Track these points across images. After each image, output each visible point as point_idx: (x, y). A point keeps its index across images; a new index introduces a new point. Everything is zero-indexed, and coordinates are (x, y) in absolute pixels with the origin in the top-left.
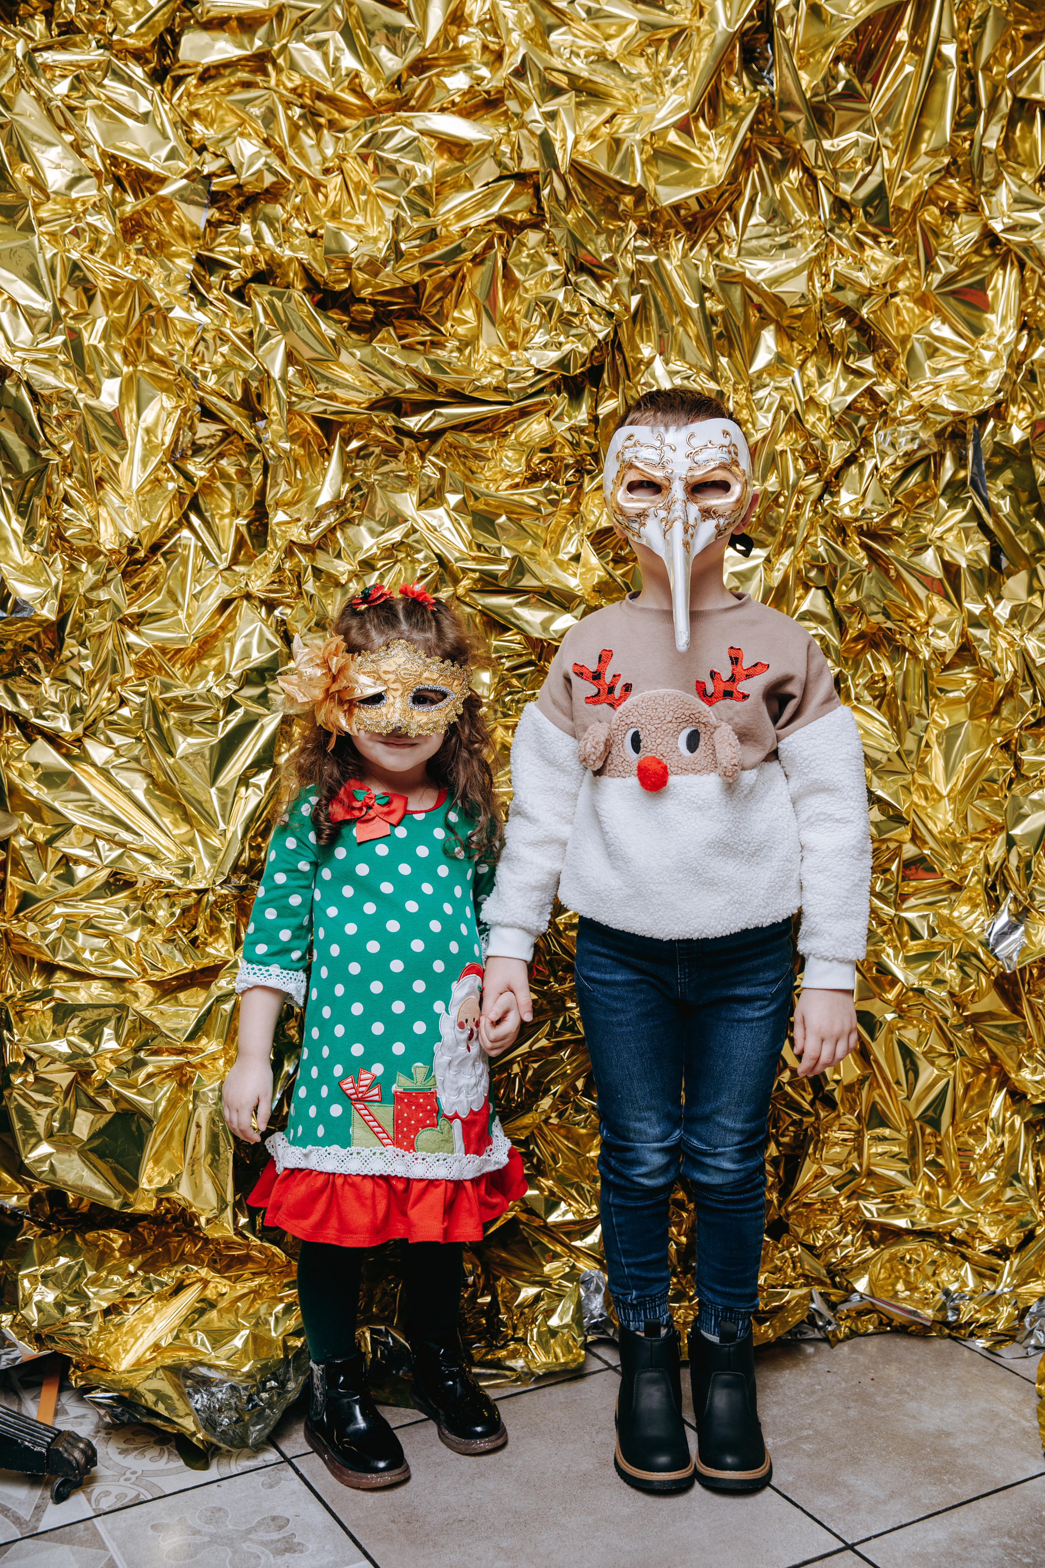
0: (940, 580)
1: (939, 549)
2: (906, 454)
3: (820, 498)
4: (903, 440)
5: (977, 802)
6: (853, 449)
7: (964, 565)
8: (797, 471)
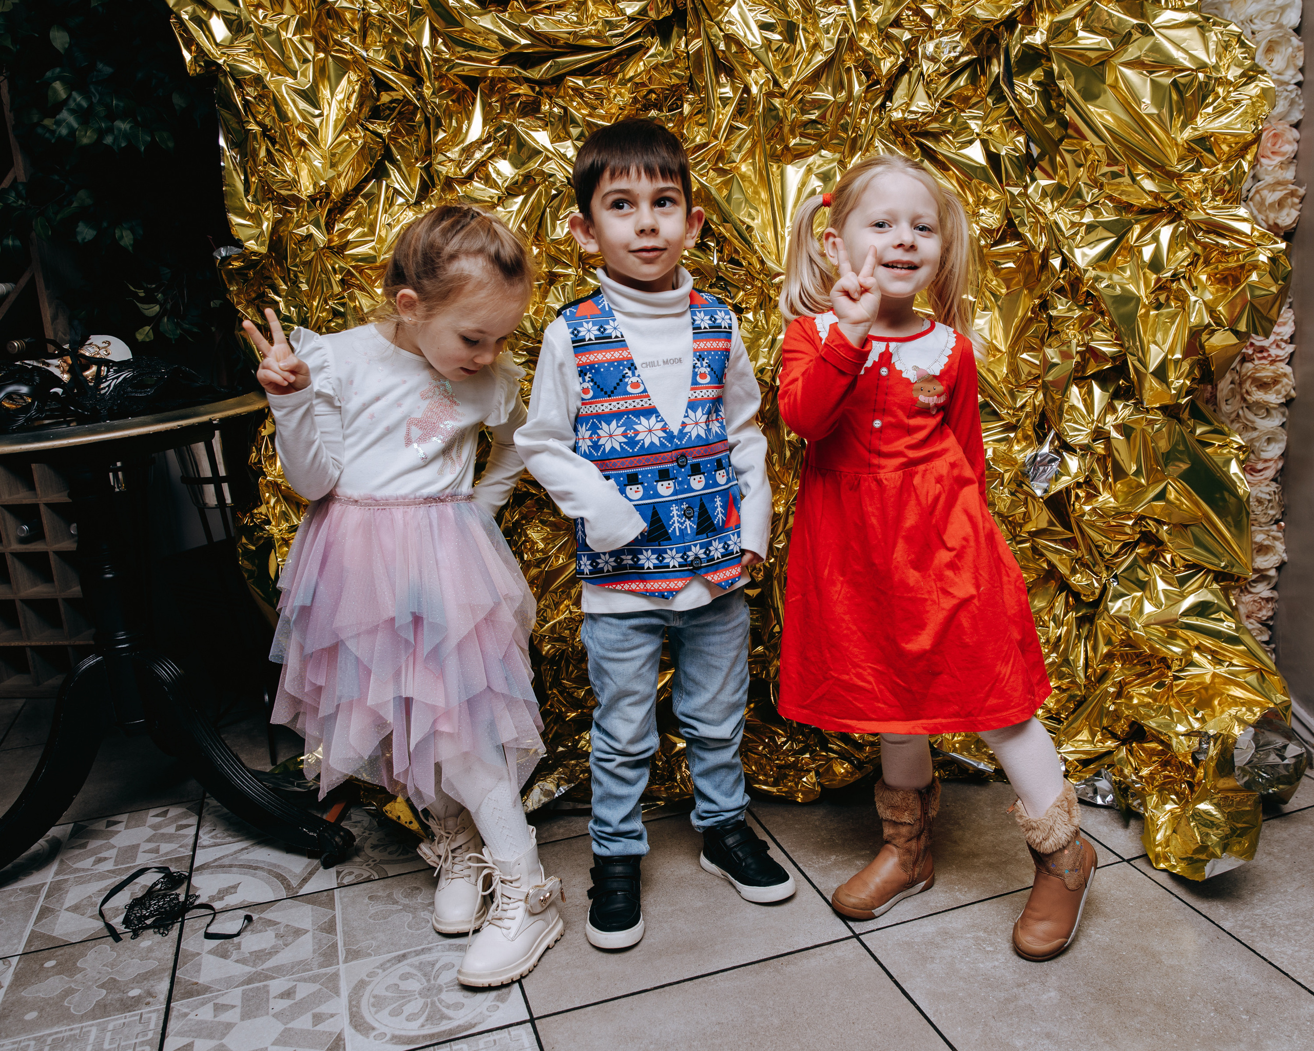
0: (983, 168)
1: (984, 142)
2: (949, 61)
3: (883, 105)
4: (946, 50)
5: (1024, 356)
6: (901, 60)
7: (1003, 153)
8: (860, 84)
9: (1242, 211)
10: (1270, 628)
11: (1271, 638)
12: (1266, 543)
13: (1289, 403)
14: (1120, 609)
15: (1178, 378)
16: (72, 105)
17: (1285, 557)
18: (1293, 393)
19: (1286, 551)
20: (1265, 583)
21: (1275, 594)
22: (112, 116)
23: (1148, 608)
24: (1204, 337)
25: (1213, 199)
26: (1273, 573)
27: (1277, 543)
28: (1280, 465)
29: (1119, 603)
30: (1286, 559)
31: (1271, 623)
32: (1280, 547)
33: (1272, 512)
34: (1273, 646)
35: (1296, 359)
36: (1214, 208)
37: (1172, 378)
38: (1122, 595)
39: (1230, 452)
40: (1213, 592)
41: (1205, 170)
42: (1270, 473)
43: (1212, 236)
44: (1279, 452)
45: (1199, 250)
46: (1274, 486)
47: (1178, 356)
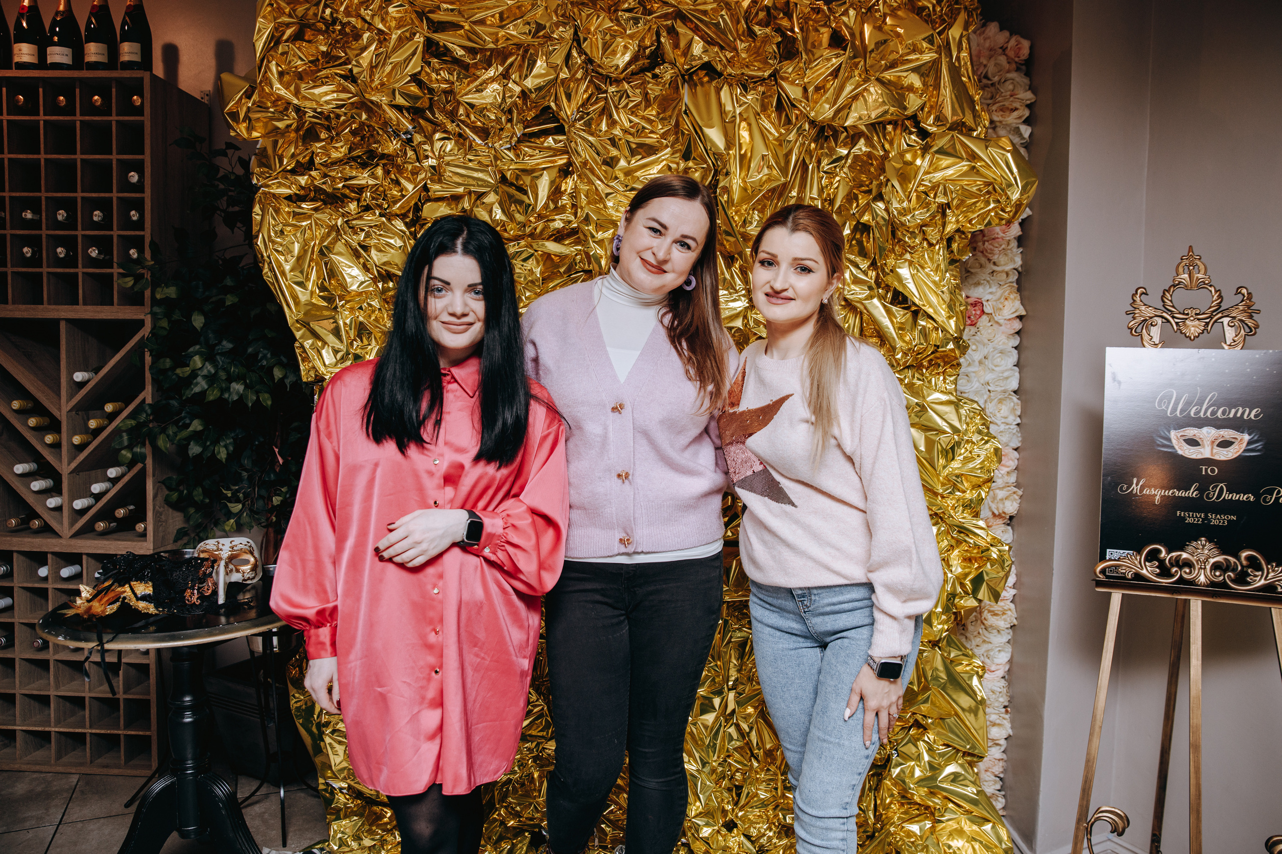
9: (981, 523)
10: (1001, 779)
11: (1002, 786)
12: (998, 721)
13: (1013, 627)
14: (898, 775)
15: (939, 624)
16: (205, 372)
17: (1010, 732)
18: (1015, 622)
19: (1012, 728)
20: (998, 747)
21: (1004, 756)
22: (230, 380)
23: (918, 773)
24: (957, 600)
25: (963, 512)
26: (1003, 742)
27: (1005, 722)
28: (1007, 669)
29: (898, 770)
30: (1011, 734)
31: (1002, 776)
32: (1008, 725)
33: (1001, 700)
34: (1003, 793)
35: (1017, 599)
36: (963, 518)
37: (935, 623)
38: (901, 764)
39: (972, 669)
40: (962, 766)
41: (958, 493)
42: (1001, 673)
43: (962, 535)
44: (1007, 660)
45: (953, 542)
46: (1003, 683)
47: (939, 609)
